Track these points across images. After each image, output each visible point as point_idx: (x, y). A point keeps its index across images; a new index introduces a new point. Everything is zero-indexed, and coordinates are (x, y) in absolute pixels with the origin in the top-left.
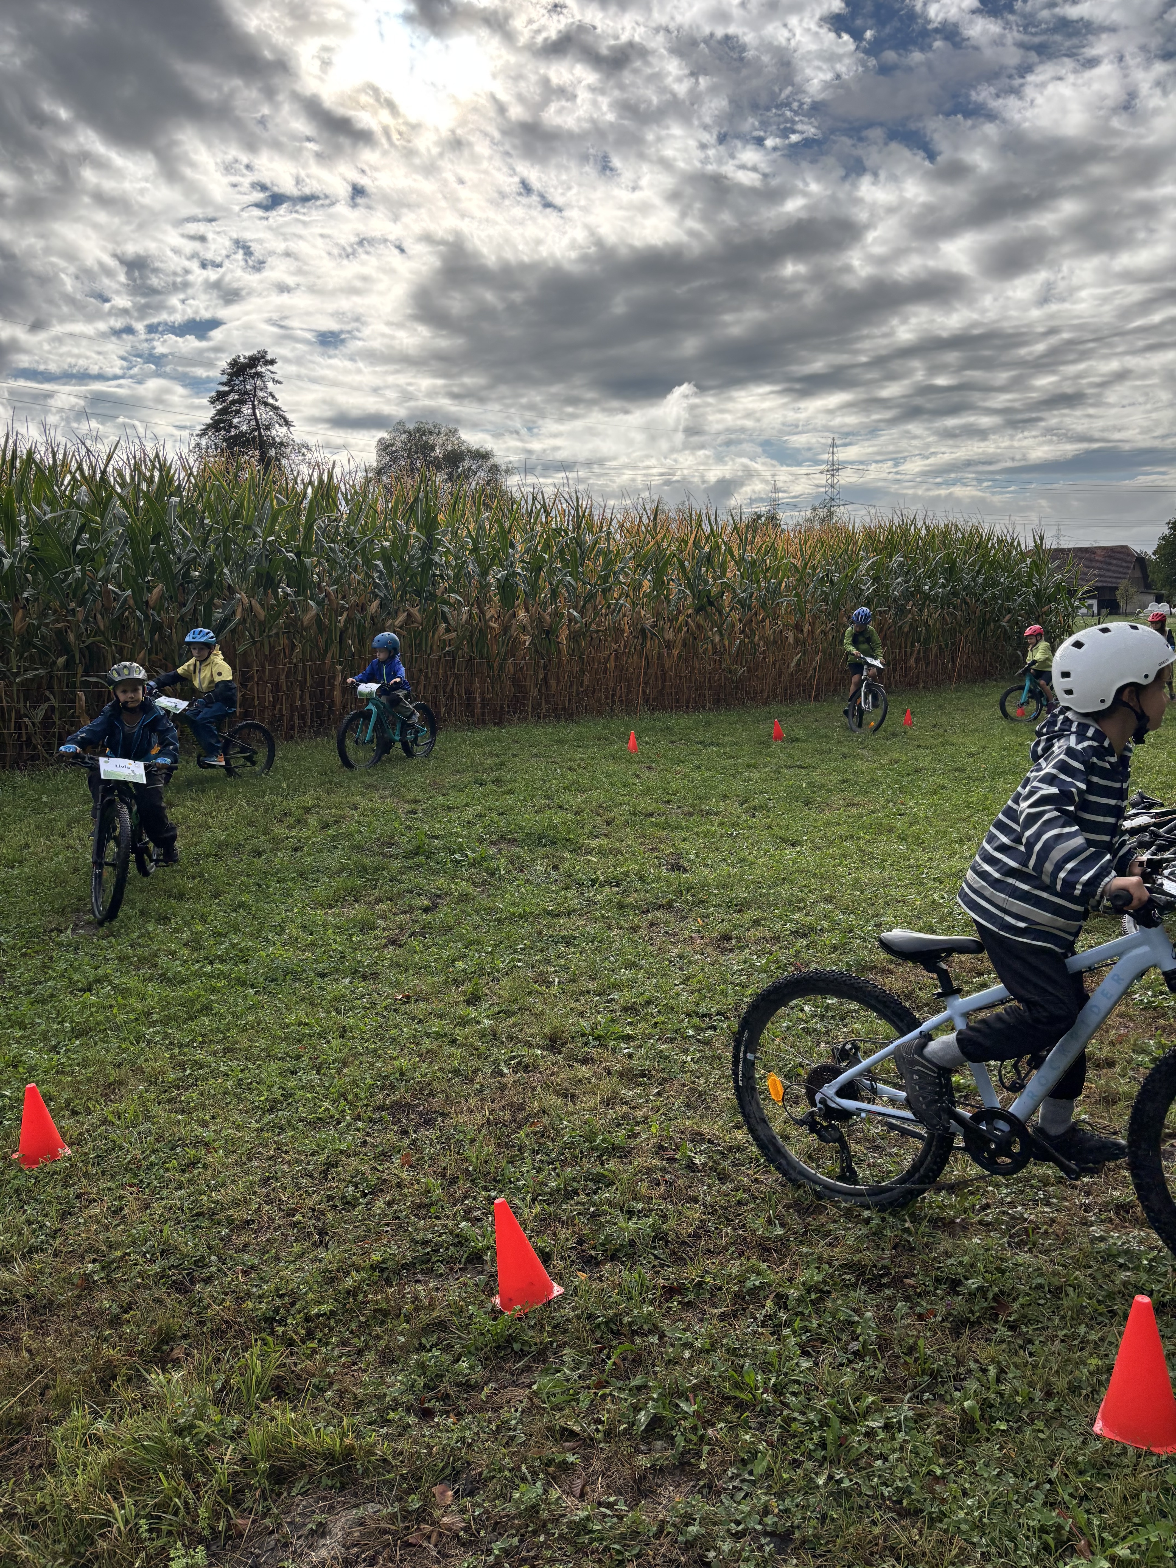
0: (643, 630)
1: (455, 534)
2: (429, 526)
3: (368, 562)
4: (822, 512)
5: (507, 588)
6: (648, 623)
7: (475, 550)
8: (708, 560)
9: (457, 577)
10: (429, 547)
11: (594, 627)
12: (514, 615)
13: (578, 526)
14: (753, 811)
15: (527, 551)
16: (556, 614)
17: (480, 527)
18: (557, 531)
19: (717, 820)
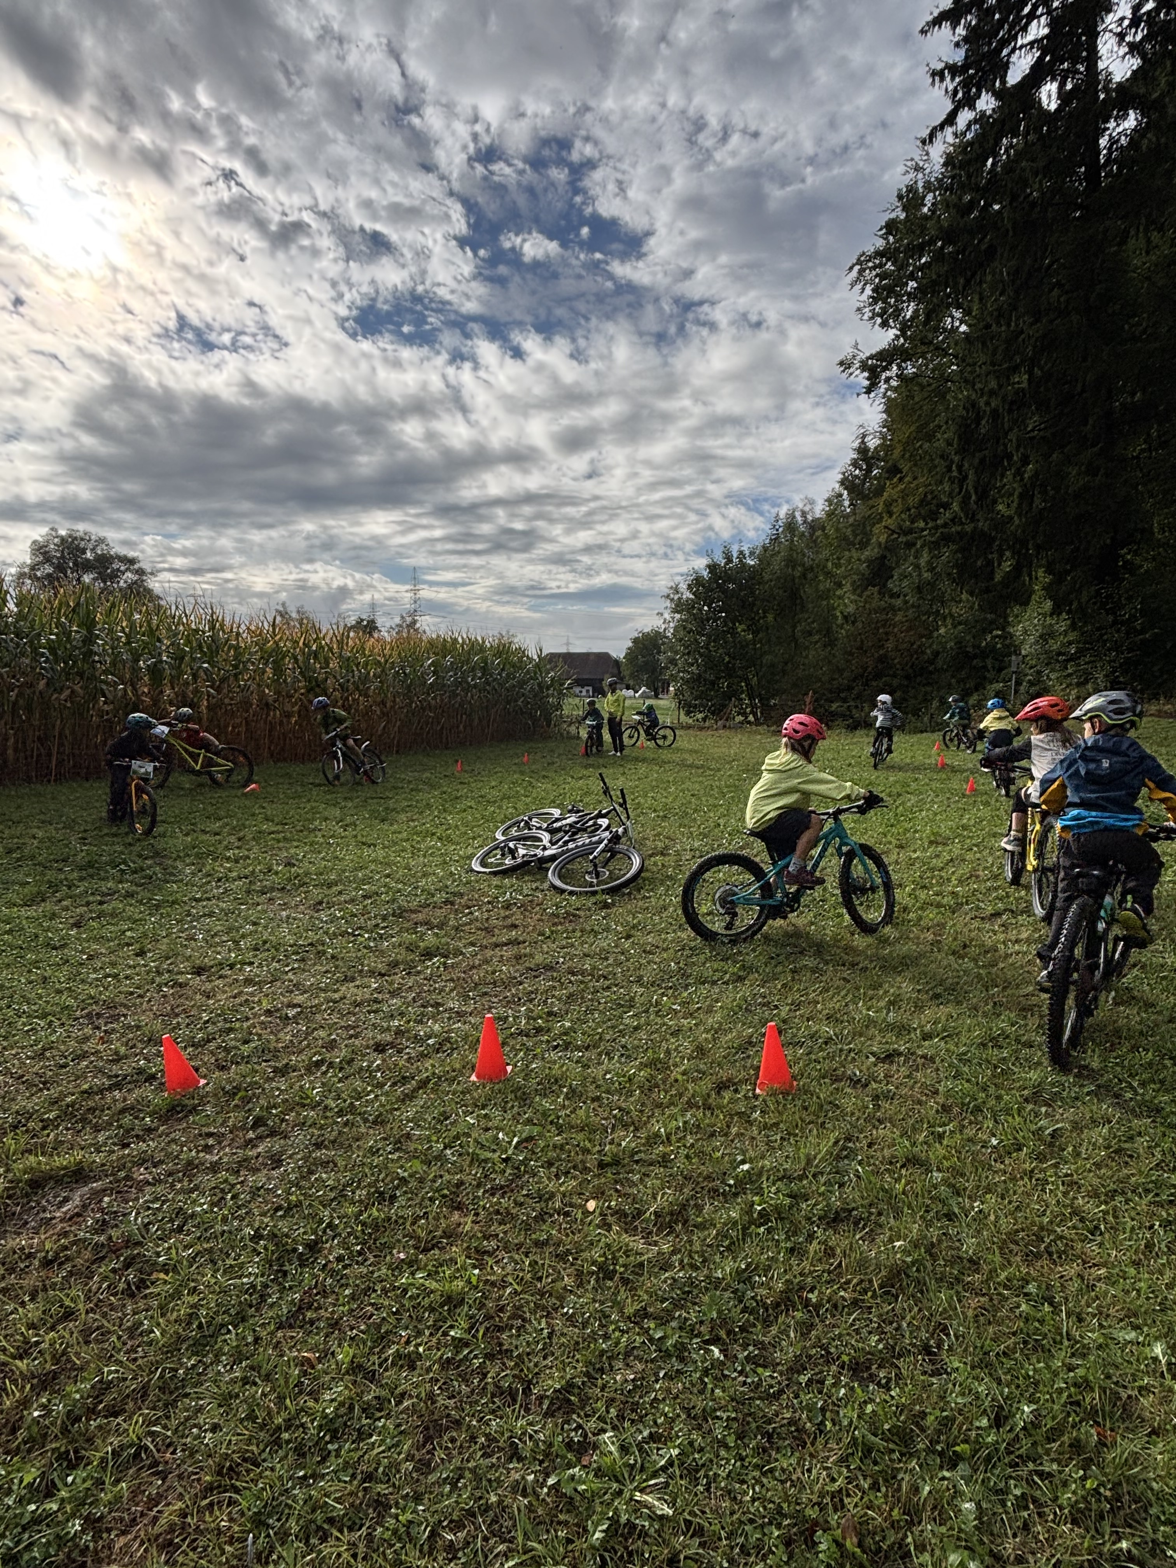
0: (267, 704)
1: (111, 631)
2: (89, 624)
3: (35, 650)
4: (409, 620)
5: (155, 672)
6: (270, 700)
7: (128, 643)
8: (316, 655)
9: (114, 664)
10: (89, 640)
11: (227, 701)
12: (162, 692)
13: (213, 628)
14: (345, 828)
15: (172, 644)
16: (196, 691)
17: (132, 624)
18: (197, 631)
19: (319, 834)
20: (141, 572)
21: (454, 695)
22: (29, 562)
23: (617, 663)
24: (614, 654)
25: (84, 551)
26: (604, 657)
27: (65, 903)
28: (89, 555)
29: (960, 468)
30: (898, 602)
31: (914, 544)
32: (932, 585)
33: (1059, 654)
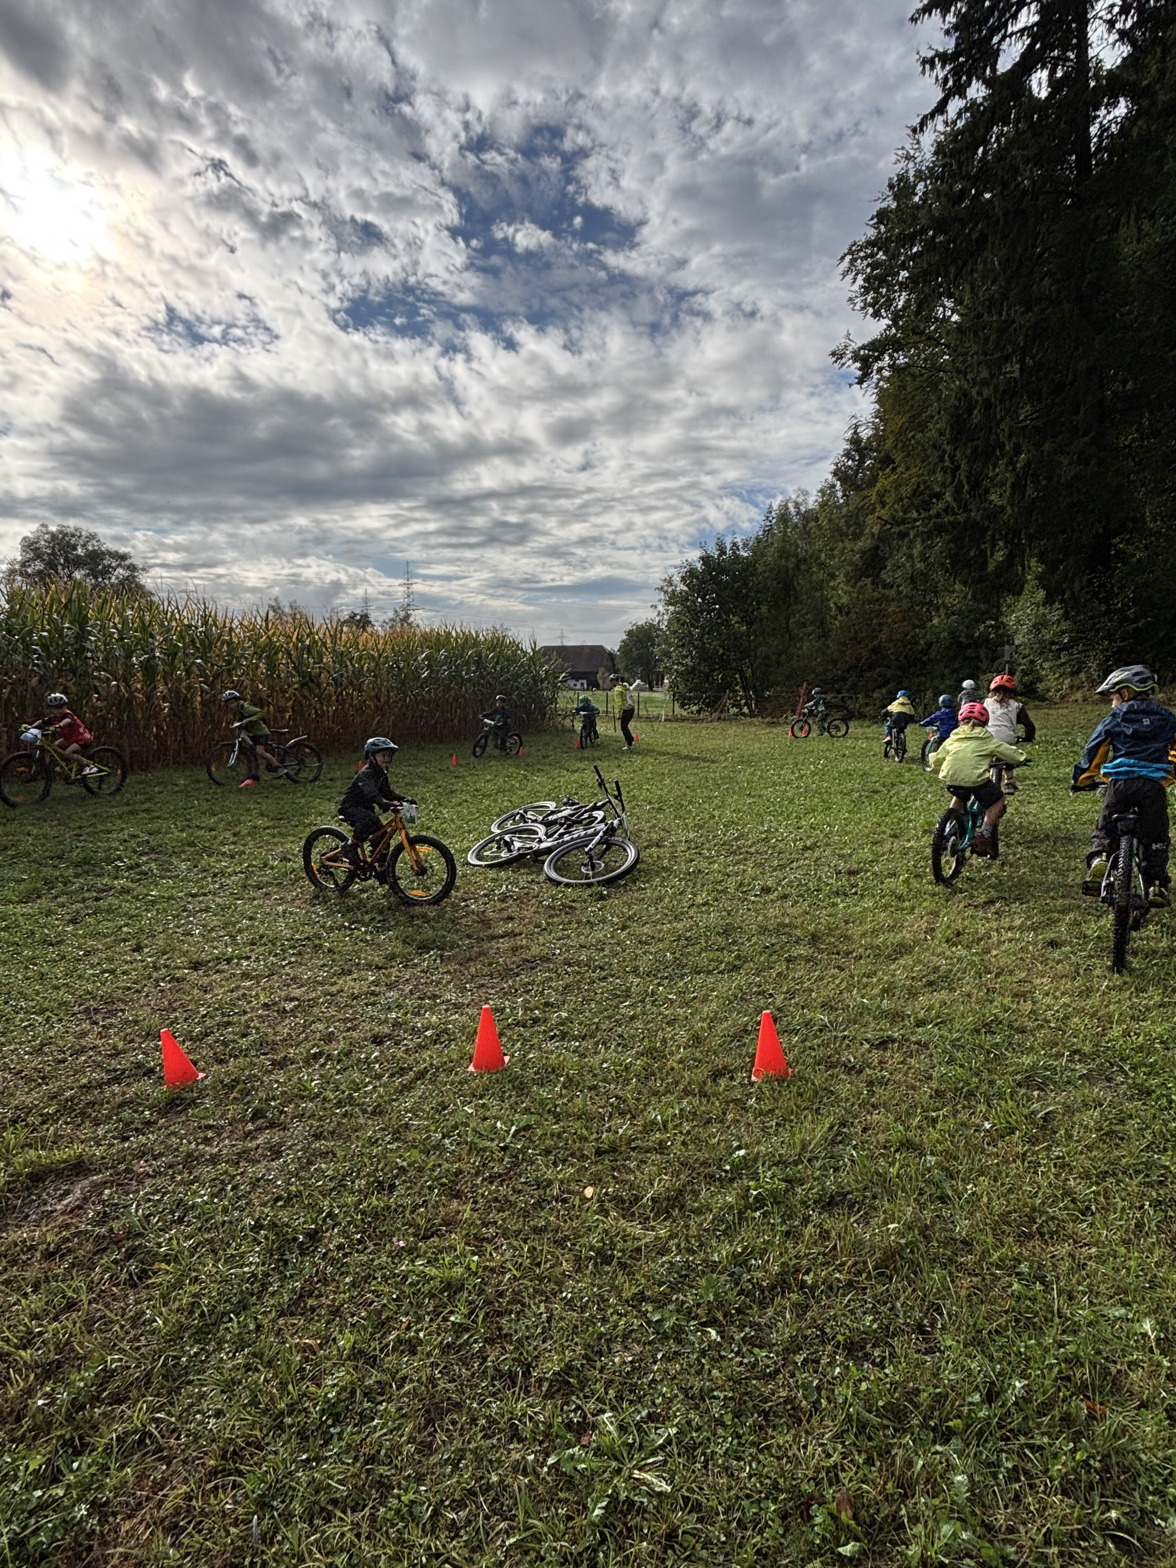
1: (103, 627)
2: (81, 620)
3: (27, 647)
4: (402, 614)
5: (148, 667)
6: (264, 695)
7: (121, 639)
8: (309, 649)
9: (106, 659)
10: (82, 636)
12: (155, 688)
13: (205, 623)
15: (165, 640)
16: (189, 687)
17: (124, 621)
18: (189, 626)
20: (132, 568)
21: (448, 689)
22: (19, 558)
23: (611, 655)
24: (608, 647)
25: (74, 548)
26: (597, 651)
27: (60, 900)
28: (80, 551)
29: (952, 458)
30: (892, 593)
31: (907, 535)
32: (925, 575)
33: (1053, 643)
